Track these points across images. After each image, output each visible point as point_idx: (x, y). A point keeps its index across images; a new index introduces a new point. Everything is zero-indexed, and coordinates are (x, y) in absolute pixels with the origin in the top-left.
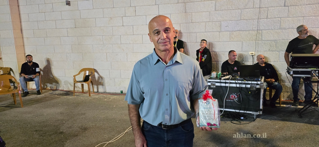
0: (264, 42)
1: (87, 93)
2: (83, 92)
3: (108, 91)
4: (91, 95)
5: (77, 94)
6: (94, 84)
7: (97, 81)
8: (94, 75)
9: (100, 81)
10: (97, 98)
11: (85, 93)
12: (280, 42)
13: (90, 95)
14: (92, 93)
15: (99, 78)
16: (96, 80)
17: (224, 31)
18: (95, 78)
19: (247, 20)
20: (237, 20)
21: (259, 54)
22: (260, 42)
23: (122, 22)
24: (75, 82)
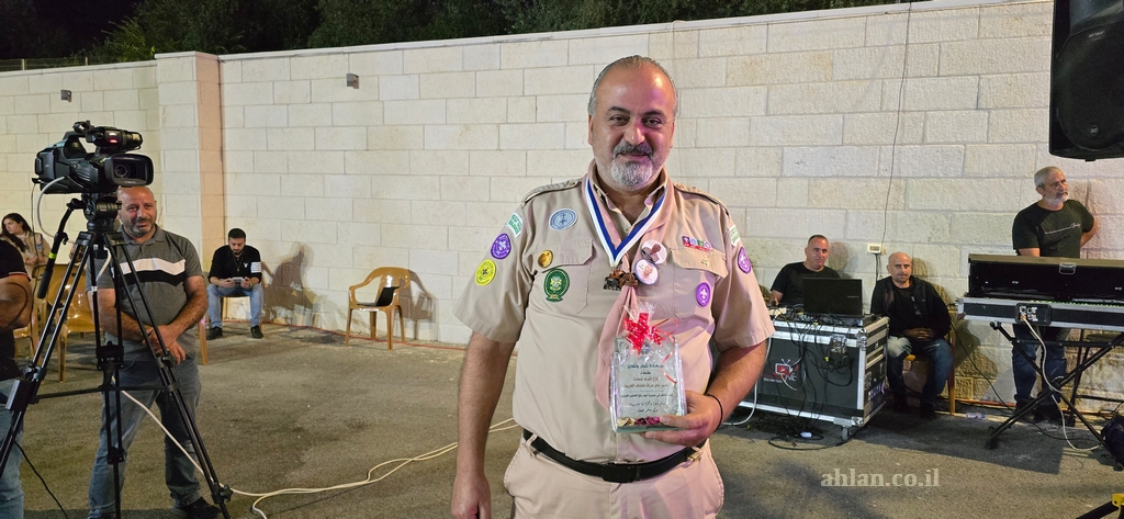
0: (911, 214)
1: (385, 341)
2: (373, 337)
3: (443, 339)
4: (395, 346)
5: (357, 341)
6: (407, 317)
7: (417, 307)
8: (409, 289)
9: (424, 308)
10: (409, 356)
11: (378, 340)
12: (962, 216)
13: (390, 347)
14: (397, 342)
15: (421, 298)
16: (412, 304)
17: (790, 177)
18: (411, 298)
19: (861, 145)
20: (830, 146)
21: (898, 249)
22: (900, 214)
23: (496, 139)
24: (354, 305)
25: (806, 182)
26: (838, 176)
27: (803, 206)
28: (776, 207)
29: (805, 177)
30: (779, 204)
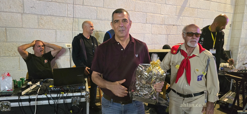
19: (59, 3)
22: (77, 32)
25: (36, 17)
26: (51, 15)
27: (36, 27)
28: (22, 28)
29: (36, 14)
30: (24, 26)
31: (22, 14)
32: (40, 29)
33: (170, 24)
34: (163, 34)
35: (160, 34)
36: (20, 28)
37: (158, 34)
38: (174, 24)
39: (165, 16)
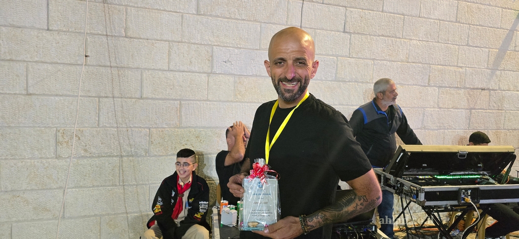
17: (219, 74)
20: (250, 49)
25: (232, 79)
27: (230, 100)
28: (208, 100)
29: (232, 74)
30: (210, 98)
31: (209, 74)
32: (237, 101)
33: (475, 87)
34: (462, 109)
35: (456, 108)
36: (203, 100)
37: (451, 107)
38: (484, 86)
39: (466, 69)
